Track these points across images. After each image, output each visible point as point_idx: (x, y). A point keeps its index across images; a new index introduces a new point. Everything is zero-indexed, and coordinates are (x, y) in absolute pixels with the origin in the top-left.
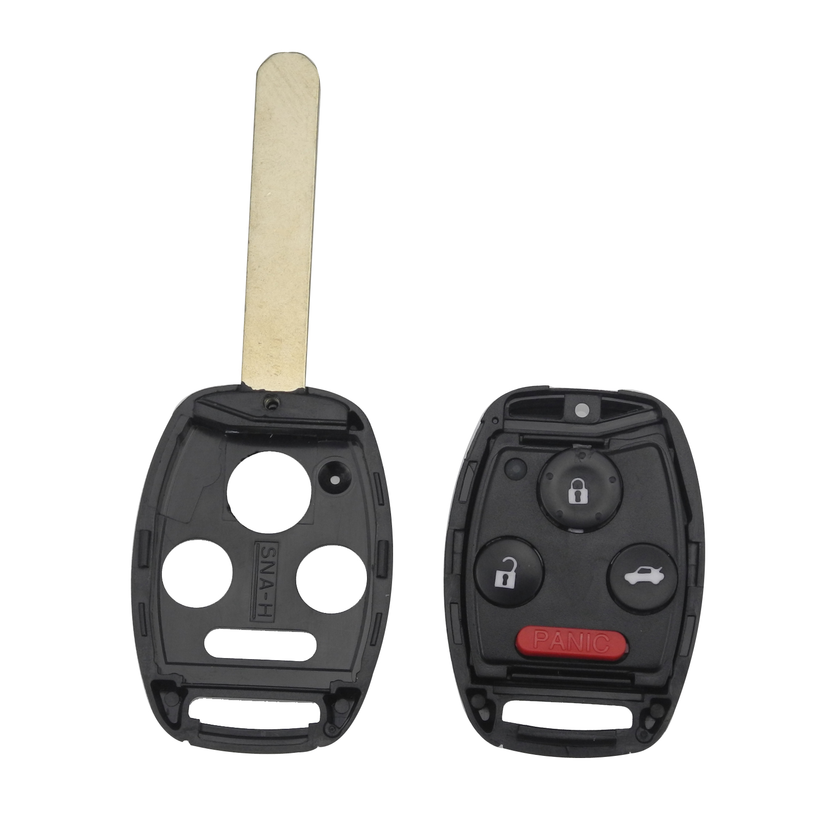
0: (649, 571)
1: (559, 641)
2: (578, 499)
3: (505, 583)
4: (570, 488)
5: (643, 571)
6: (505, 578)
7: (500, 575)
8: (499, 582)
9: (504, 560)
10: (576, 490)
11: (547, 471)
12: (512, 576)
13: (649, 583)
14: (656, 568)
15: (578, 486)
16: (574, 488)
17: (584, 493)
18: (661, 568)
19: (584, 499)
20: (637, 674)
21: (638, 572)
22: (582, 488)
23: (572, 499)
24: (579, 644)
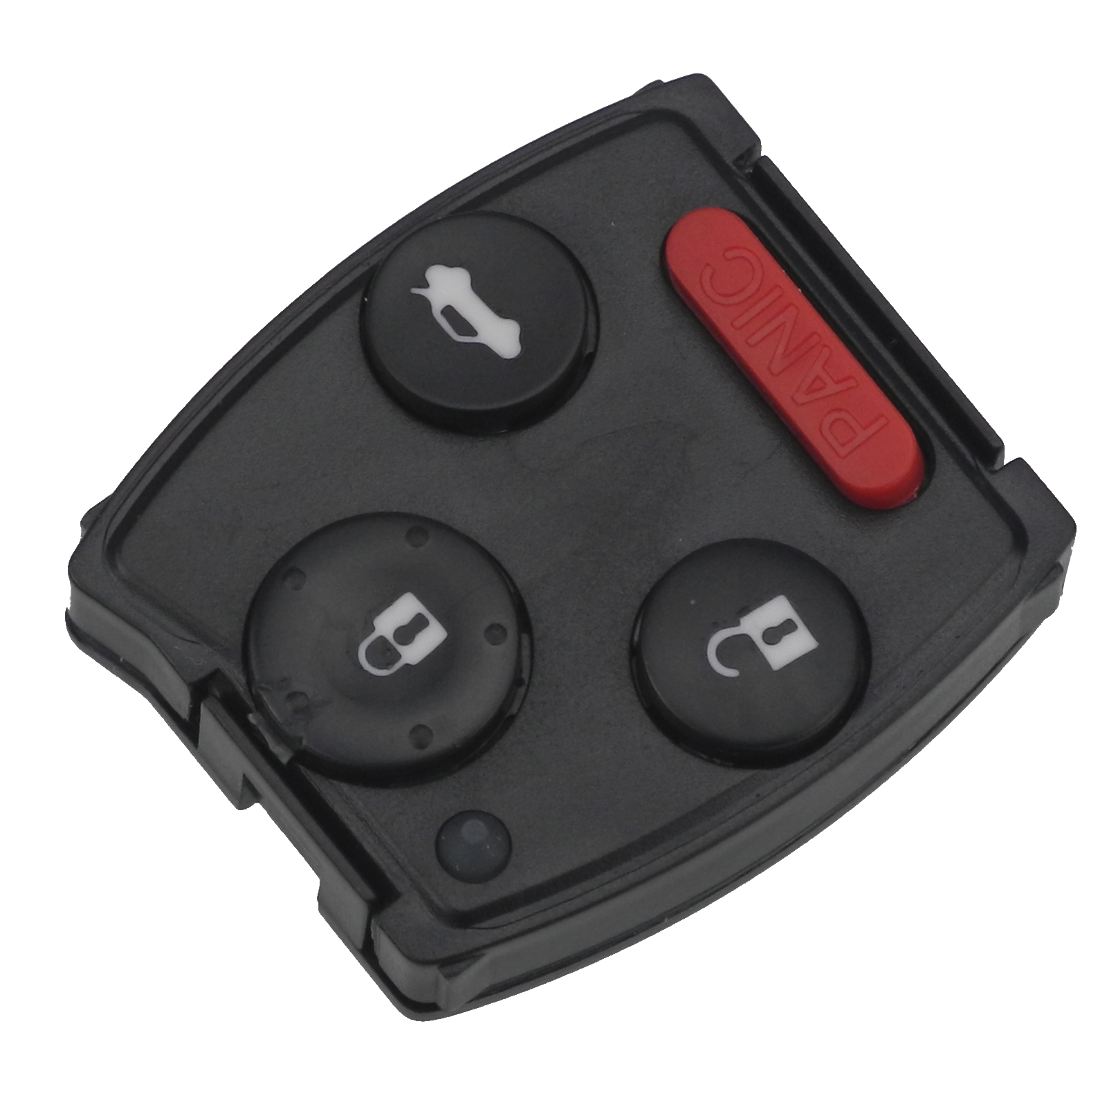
0: (449, 312)
1: (818, 378)
2: (418, 624)
3: (787, 627)
4: (407, 665)
5: (464, 327)
6: (774, 635)
7: (780, 655)
8: (800, 643)
9: (732, 673)
10: (401, 649)
11: (415, 754)
12: (755, 623)
13: (480, 288)
14: (425, 304)
15: (384, 652)
16: (399, 656)
17: (387, 623)
18: (416, 291)
19: (406, 607)
20: (729, 159)
21: (473, 332)
22: (382, 639)
23: (433, 637)
24: (783, 324)
